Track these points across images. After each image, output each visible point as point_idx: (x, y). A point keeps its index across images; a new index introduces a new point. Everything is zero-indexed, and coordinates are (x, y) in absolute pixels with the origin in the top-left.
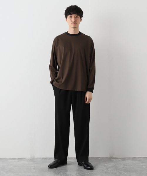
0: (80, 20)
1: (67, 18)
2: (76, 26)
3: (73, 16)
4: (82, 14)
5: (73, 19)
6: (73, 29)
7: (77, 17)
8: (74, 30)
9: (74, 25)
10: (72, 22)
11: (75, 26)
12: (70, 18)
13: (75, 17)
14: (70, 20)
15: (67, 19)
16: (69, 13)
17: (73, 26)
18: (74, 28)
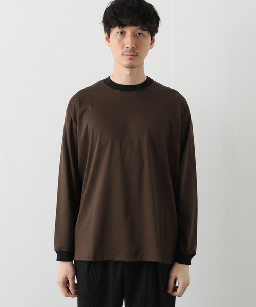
0: (150, 42)
1: (111, 36)
2: (137, 64)
3: (129, 30)
4: (157, 25)
5: (128, 41)
6: (127, 71)
7: (139, 34)
8: (130, 74)
9: (130, 59)
10: (125, 49)
11: (133, 62)
12: (119, 36)
13: (134, 35)
14: (120, 41)
15: (109, 35)
16: (117, 20)
17: (125, 61)
18: (131, 67)
